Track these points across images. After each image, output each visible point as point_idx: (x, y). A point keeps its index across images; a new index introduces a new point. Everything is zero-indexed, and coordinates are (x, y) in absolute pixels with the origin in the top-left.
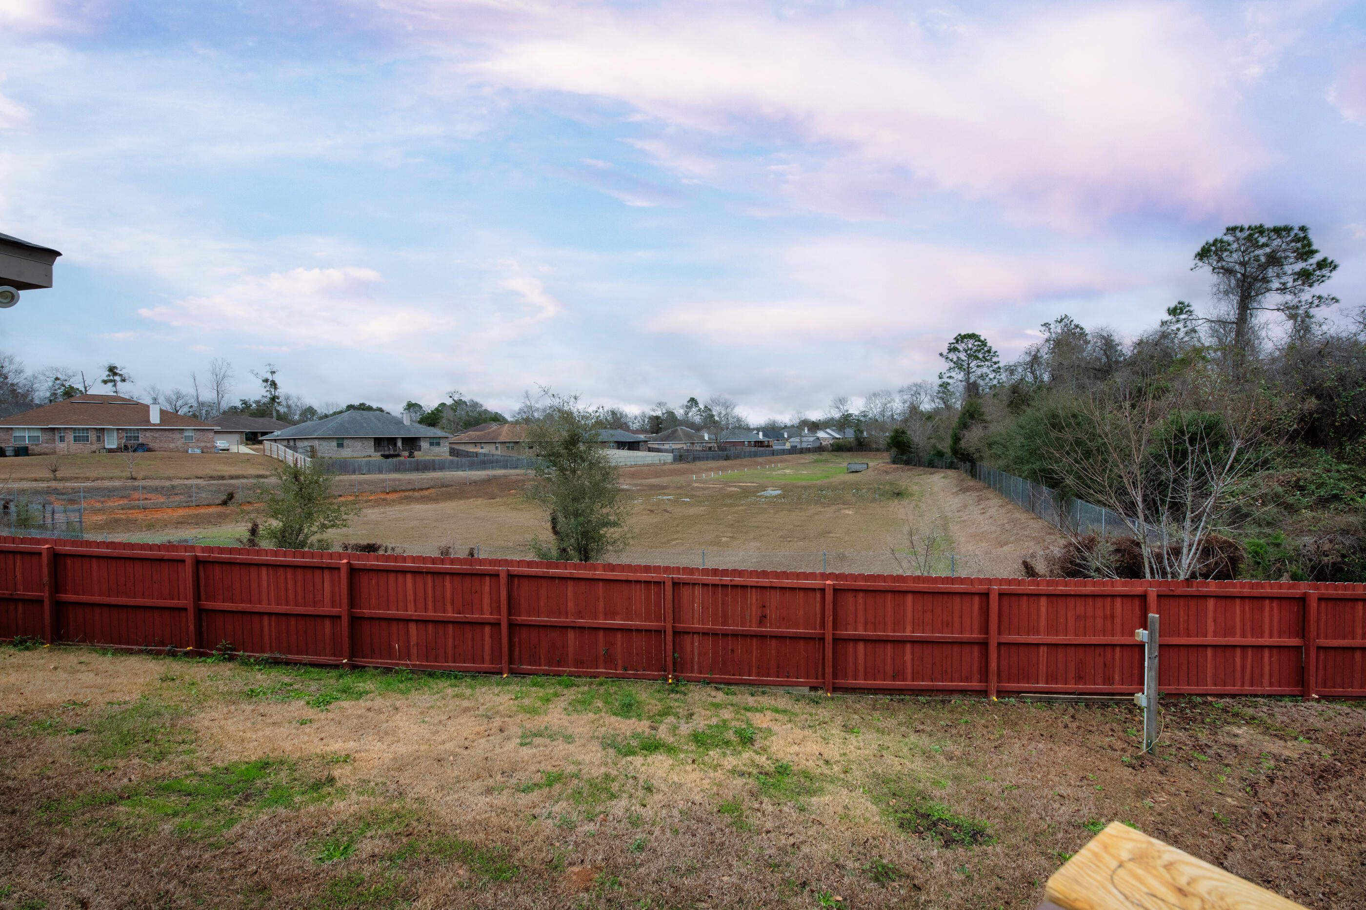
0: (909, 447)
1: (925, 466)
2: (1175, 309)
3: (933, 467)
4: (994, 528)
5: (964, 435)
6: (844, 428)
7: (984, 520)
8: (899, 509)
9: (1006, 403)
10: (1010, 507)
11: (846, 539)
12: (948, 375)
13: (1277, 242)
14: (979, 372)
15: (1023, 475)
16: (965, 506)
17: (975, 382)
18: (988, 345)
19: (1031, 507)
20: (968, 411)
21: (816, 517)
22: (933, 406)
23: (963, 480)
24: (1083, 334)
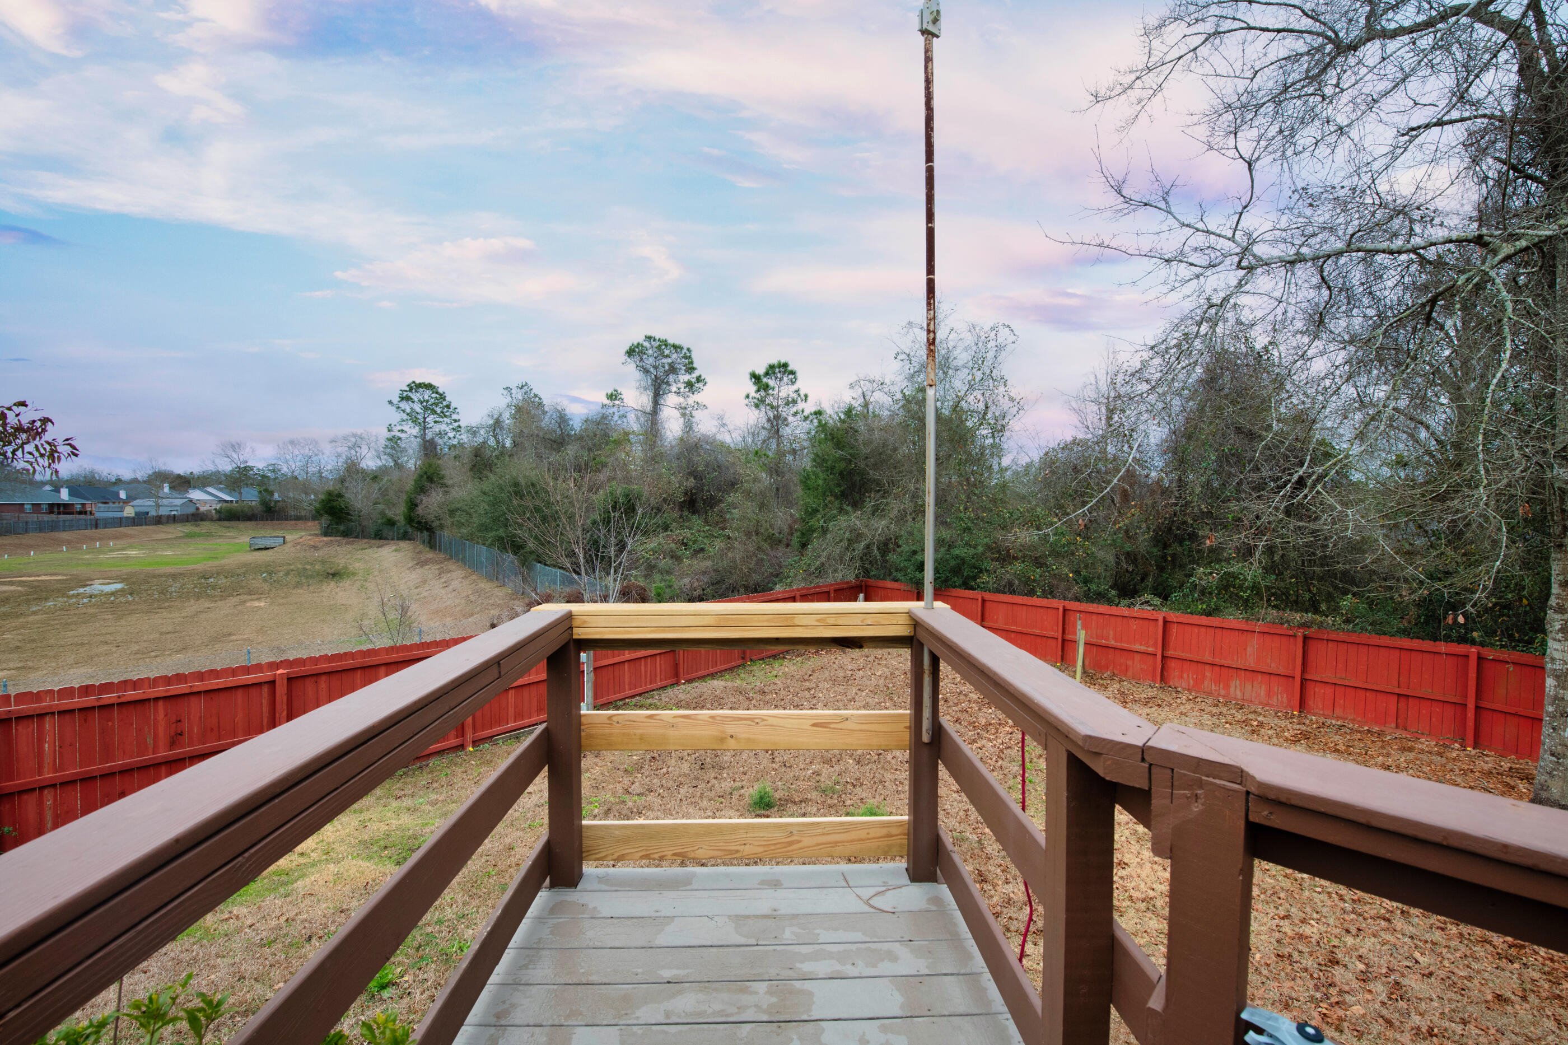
0: (348, 514)
1: (370, 538)
2: (612, 395)
3: (381, 539)
4: (457, 601)
5: (422, 500)
6: (240, 487)
7: (447, 594)
8: (340, 593)
9: (468, 466)
10: (474, 577)
11: (260, 639)
12: (400, 428)
13: (675, 356)
14: (437, 428)
15: (487, 543)
16: (424, 582)
17: (433, 439)
18: (447, 399)
19: (496, 575)
20: (426, 473)
21: (203, 616)
22: (379, 463)
23: (420, 552)
24: (541, 404)
